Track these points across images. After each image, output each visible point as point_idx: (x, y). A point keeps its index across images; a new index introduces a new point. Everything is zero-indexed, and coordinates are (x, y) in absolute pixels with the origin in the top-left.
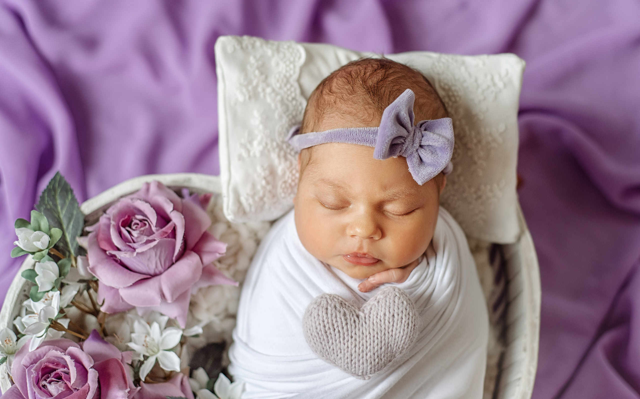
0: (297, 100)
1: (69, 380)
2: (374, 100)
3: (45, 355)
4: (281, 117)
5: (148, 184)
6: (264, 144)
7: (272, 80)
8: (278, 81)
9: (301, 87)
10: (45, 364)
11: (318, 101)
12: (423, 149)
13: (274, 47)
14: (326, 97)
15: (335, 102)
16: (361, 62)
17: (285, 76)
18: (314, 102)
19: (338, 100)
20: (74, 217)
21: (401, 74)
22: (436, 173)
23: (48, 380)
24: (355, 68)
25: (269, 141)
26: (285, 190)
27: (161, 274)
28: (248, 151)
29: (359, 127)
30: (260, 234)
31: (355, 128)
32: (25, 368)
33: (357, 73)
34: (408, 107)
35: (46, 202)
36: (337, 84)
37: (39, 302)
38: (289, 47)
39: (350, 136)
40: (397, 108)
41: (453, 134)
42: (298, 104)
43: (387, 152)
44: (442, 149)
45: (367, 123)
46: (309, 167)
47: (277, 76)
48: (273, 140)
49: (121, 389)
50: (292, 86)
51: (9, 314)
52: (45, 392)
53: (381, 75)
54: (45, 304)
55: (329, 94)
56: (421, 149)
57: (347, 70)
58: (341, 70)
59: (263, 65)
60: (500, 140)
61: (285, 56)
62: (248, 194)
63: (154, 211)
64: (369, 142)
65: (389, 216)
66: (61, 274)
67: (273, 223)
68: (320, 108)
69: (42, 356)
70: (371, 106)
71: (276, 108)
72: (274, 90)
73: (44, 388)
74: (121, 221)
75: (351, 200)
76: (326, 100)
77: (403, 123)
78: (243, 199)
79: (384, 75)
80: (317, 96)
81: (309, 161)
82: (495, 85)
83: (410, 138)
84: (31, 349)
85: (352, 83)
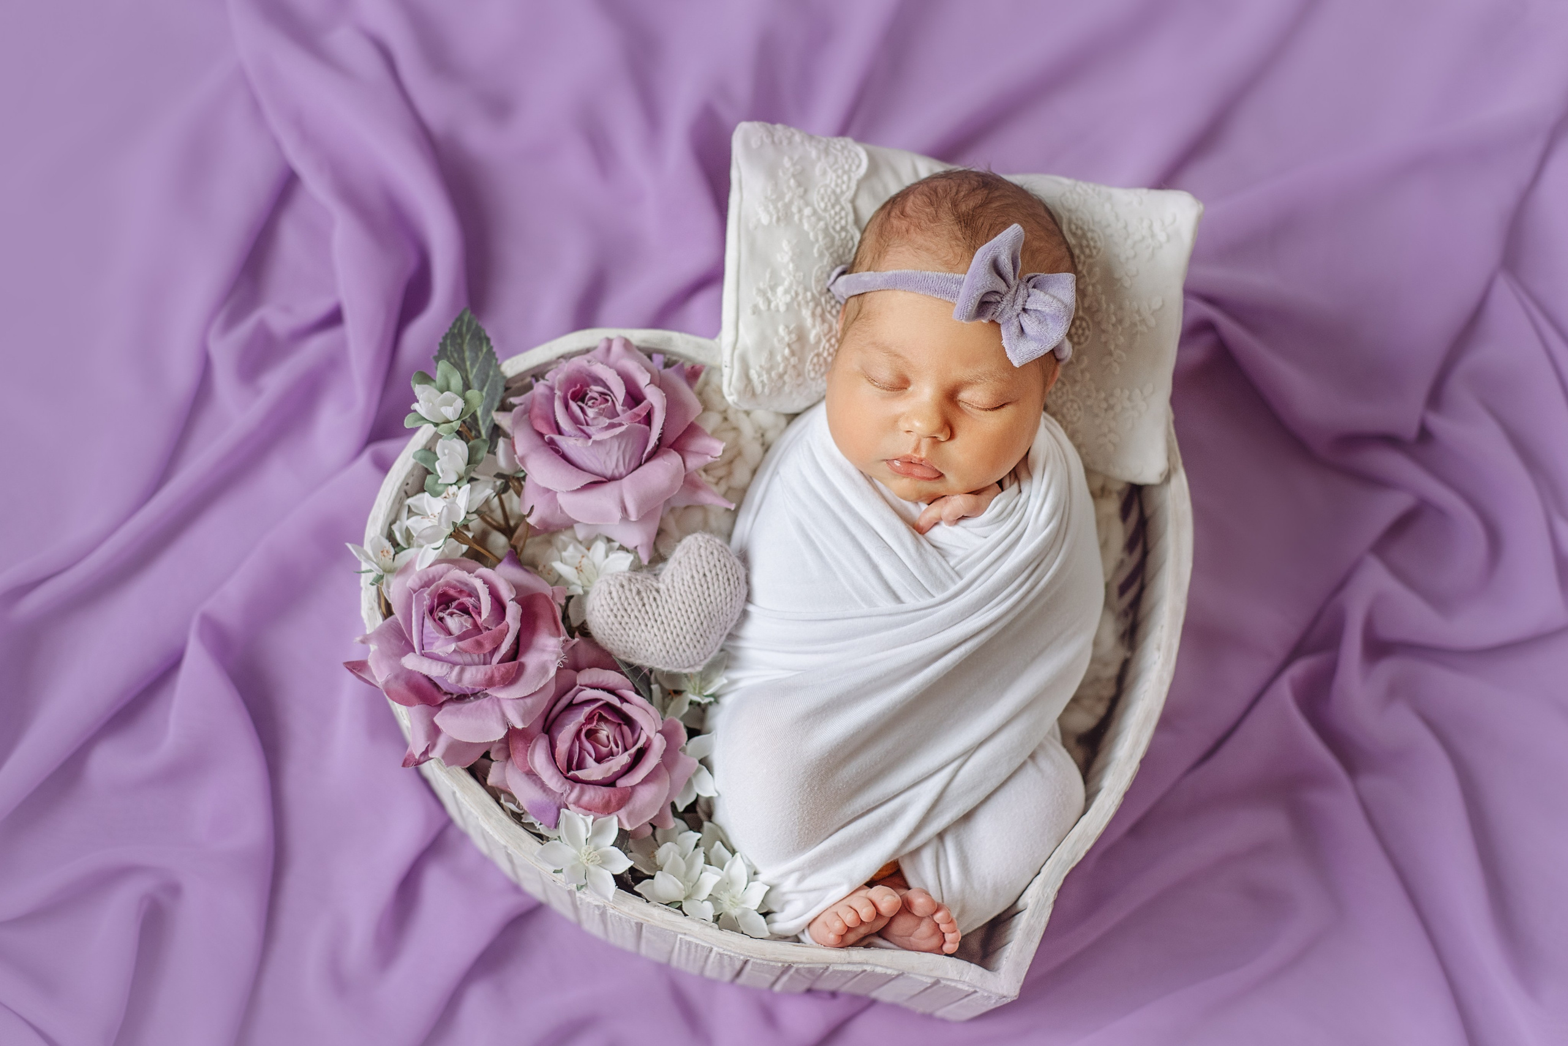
0: (847, 231)
1: (479, 614)
2: (965, 234)
3: (441, 577)
4: (821, 255)
5: (609, 341)
6: (793, 293)
7: (814, 197)
8: (823, 199)
9: (855, 211)
10: (444, 588)
11: (882, 227)
12: (1027, 315)
13: (822, 146)
14: (895, 222)
15: (907, 231)
16: (954, 174)
17: (834, 192)
18: (876, 227)
19: (912, 228)
20: (490, 380)
21: (1011, 199)
22: (1042, 353)
23: (448, 611)
24: (944, 182)
25: (801, 291)
26: (817, 368)
27: (621, 478)
28: (769, 302)
29: (938, 272)
30: (770, 435)
31: (932, 272)
32: (412, 592)
33: (946, 191)
34: (1012, 250)
35: (449, 353)
36: (914, 204)
37: (439, 498)
38: (843, 148)
39: (923, 282)
40: (996, 249)
41: (1075, 298)
42: (849, 237)
43: (973, 312)
44: (1055, 318)
45: (951, 268)
46: (857, 324)
47: (822, 191)
48: (806, 290)
49: (552, 635)
50: (842, 208)
51: (384, 515)
52: (442, 627)
53: (980, 198)
54: (446, 502)
55: (899, 217)
56: (1024, 314)
57: (931, 185)
58: (922, 184)
59: (803, 171)
60: (1152, 322)
61: (836, 162)
62: (761, 367)
63: (622, 382)
64: (950, 295)
65: (967, 409)
66: (471, 461)
67: (793, 417)
68: (884, 238)
69: (437, 579)
70: (959, 243)
71: (817, 240)
72: (815, 212)
73: (442, 622)
74: (571, 391)
75: (911, 376)
76: (895, 226)
77: (1002, 272)
78: (753, 374)
79: (986, 198)
80: (882, 219)
81: (858, 314)
82: (1153, 236)
83: (1009, 295)
84: (420, 566)
85: (936, 206)
